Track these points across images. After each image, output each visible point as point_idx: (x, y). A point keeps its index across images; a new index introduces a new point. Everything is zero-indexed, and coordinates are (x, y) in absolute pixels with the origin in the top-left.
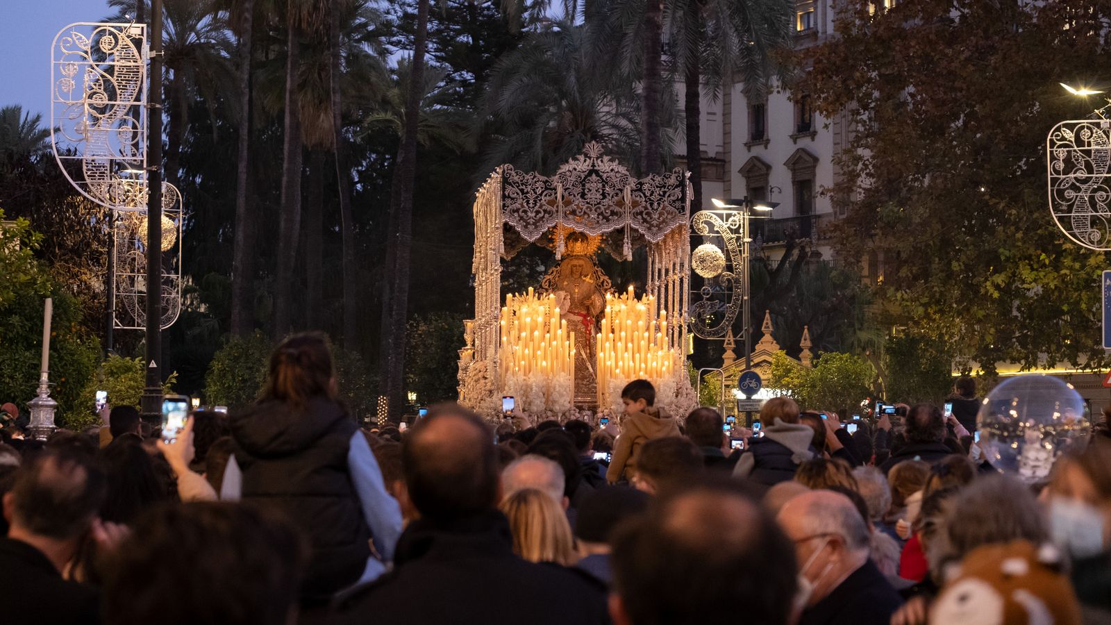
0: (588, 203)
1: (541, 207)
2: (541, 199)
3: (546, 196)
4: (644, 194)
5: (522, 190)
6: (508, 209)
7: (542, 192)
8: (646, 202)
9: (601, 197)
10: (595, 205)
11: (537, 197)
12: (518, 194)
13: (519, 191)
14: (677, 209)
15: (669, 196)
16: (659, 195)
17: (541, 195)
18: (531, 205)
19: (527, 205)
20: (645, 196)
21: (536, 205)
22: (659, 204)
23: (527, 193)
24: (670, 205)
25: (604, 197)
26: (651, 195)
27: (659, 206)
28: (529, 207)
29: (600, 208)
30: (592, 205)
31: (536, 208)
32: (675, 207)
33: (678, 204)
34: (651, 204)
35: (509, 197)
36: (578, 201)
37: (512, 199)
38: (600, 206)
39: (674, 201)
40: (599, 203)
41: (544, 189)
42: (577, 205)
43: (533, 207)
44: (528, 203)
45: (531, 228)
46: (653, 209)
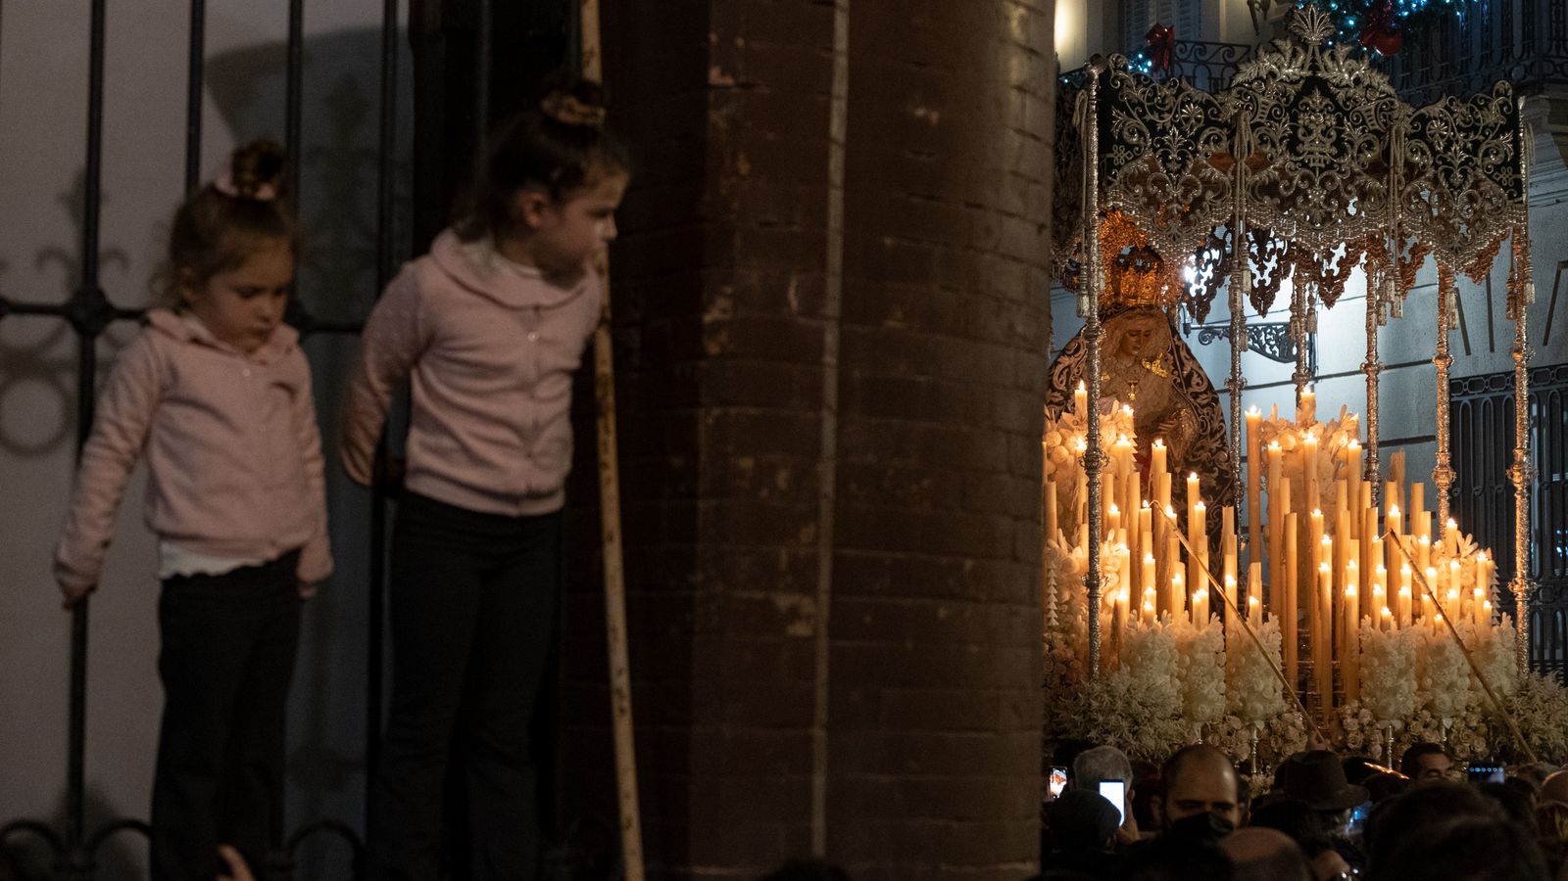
0: (1305, 165)
1: (1196, 170)
2: (1196, 151)
3: (1207, 141)
4: (1431, 147)
5: (1151, 125)
6: (1120, 176)
7: (1200, 132)
8: (1435, 166)
9: (1334, 151)
10: (1322, 170)
11: (1186, 145)
12: (1141, 134)
13: (1145, 129)
14: (1506, 188)
15: (1486, 154)
16: (1465, 149)
17: (1196, 138)
18: (1175, 167)
19: (1164, 166)
20: (1434, 153)
21: (1184, 166)
22: (1464, 173)
23: (1164, 132)
24: (1489, 176)
25: (1342, 152)
26: (1447, 149)
27: (1465, 178)
28: (1169, 171)
29: (1333, 180)
30: (1313, 169)
31: (1187, 175)
32: (1500, 183)
33: (1505, 176)
34: (1448, 174)
35: (1121, 141)
36: (1283, 160)
37: (1129, 147)
38: (1333, 173)
39: (1497, 168)
40: (1330, 167)
41: (1201, 125)
42: (1281, 170)
43: (1178, 172)
44: (1165, 156)
45: (1175, 225)
46: (1451, 185)
